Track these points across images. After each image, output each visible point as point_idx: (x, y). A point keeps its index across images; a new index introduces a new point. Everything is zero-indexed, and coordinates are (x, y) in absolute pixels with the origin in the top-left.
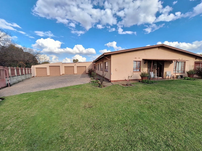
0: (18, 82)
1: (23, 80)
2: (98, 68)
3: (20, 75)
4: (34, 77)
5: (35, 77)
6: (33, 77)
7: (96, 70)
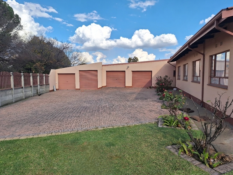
0: (16, 102)
1: (27, 98)
2: (184, 76)
3: (22, 88)
4: (53, 90)
5: (55, 90)
6: (51, 91)
7: (179, 79)
